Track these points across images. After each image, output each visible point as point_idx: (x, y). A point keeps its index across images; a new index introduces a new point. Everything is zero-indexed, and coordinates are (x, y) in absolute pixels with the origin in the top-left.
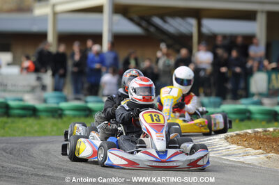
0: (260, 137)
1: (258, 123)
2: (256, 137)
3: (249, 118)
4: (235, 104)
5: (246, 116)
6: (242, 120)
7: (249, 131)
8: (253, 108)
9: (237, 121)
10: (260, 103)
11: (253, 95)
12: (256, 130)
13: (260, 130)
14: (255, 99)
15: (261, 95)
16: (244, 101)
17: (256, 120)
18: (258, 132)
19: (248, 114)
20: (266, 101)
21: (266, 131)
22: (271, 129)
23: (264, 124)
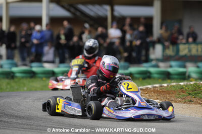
0: (157, 91)
1: (156, 80)
2: (155, 90)
3: (149, 77)
4: (139, 67)
5: (146, 76)
6: (144, 79)
7: (150, 86)
8: (152, 70)
9: (141, 79)
10: (157, 66)
11: (152, 60)
12: (154, 85)
13: (157, 85)
14: (154, 63)
15: (158, 60)
16: (145, 65)
17: (154, 78)
18: (156, 87)
19: (148, 75)
20: (161, 64)
21: (161, 86)
22: (165, 85)
23: (160, 81)
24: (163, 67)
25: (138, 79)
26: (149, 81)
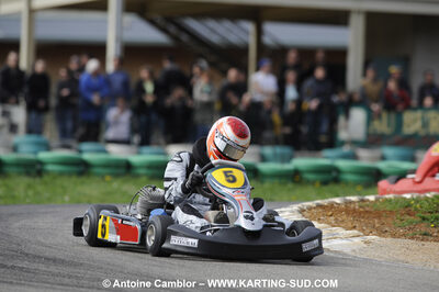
0: (354, 210)
1: (350, 188)
2: (348, 209)
3: (336, 181)
4: (314, 157)
5: (331, 177)
6: (325, 183)
7: (337, 200)
8: (342, 164)
9: (318, 185)
10: (354, 157)
11: (343, 143)
12: (348, 198)
13: (354, 198)
14: (346, 149)
15: (355, 143)
16: (327, 153)
17: (347, 183)
18: (351, 202)
19: (334, 174)
20: (363, 153)
21: (363, 201)
22: (372, 198)
23: (359, 188)
24: (366, 158)
25: (312, 183)
26: (336, 188)
